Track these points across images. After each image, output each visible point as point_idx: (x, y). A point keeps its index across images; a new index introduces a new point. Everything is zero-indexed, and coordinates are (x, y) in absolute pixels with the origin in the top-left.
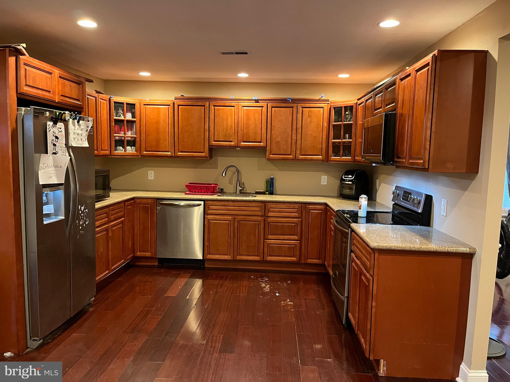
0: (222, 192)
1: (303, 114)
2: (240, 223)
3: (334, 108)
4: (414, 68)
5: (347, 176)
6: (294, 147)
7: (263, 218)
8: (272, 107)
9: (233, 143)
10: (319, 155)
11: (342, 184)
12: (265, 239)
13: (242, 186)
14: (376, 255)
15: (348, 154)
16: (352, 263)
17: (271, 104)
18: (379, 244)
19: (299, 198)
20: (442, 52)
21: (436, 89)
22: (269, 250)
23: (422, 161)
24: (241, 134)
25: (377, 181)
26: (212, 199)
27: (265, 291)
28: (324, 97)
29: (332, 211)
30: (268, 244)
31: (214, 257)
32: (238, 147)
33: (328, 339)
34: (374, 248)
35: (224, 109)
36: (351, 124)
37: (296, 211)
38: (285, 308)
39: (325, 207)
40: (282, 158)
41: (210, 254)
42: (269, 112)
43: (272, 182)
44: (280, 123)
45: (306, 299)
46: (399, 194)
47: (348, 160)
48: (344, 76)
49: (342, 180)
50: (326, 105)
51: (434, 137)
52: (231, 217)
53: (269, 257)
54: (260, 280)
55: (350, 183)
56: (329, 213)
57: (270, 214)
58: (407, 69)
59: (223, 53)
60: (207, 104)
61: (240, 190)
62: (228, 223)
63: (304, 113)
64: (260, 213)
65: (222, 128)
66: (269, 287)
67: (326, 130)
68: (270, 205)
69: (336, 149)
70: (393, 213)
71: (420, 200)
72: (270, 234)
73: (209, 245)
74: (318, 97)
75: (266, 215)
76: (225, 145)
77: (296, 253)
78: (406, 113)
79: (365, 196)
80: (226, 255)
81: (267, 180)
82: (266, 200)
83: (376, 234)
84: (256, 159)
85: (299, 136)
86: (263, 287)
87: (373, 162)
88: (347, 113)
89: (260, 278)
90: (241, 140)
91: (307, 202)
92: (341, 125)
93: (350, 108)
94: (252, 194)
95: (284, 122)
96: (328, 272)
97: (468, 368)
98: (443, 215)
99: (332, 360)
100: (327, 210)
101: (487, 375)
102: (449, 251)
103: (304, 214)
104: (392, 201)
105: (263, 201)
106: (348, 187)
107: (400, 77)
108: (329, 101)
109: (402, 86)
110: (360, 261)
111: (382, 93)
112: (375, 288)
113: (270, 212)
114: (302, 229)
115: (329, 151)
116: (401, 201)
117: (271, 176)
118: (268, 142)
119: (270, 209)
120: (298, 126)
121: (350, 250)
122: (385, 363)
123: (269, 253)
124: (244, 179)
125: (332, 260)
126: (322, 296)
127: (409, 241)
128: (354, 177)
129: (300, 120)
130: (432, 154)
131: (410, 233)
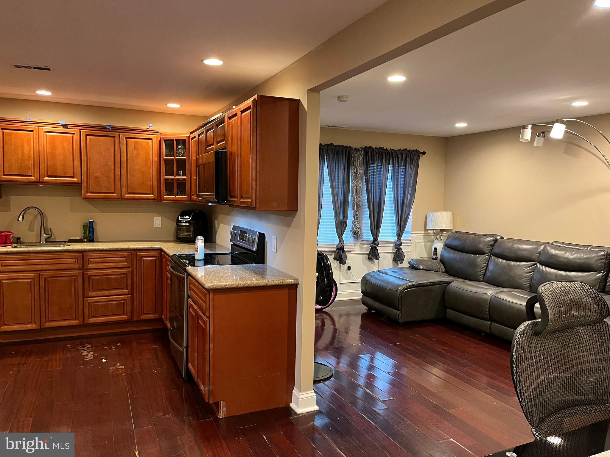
0: (18, 242)
2: (48, 280)
3: (165, 141)
4: (240, 109)
5: (183, 217)
6: (118, 183)
7: (82, 272)
8: (87, 135)
9: (33, 178)
10: (149, 194)
11: (178, 227)
12: (84, 297)
13: (49, 233)
14: (212, 295)
15: (183, 193)
16: (190, 309)
17: (85, 131)
18: (214, 284)
19: (128, 244)
20: (261, 97)
21: (258, 132)
22: (91, 311)
23: (250, 200)
24: (44, 166)
25: (216, 222)
26: (5, 252)
27: (87, 359)
28: (152, 127)
29: (167, 256)
30: (89, 303)
31: (11, 328)
32: (40, 183)
33: (166, 396)
34: (209, 288)
35: (17, 133)
36: (185, 159)
37: (125, 259)
38: (114, 374)
39: (160, 253)
40: (102, 197)
41: (5, 325)
42: (83, 141)
43: (91, 226)
44: (99, 154)
45: (140, 360)
46: (236, 233)
47: (183, 199)
48: (173, 106)
49: (178, 221)
50: (155, 137)
51: (259, 177)
52: (34, 273)
53: (91, 318)
54: (80, 348)
55: (187, 224)
56: (164, 260)
57: (90, 266)
58: (234, 108)
59: (16, 66)
61: (46, 239)
62: (31, 281)
63: (129, 144)
64: (77, 266)
65: (16, 158)
66: (92, 354)
67: (156, 165)
68: (90, 255)
69: (170, 187)
70: (232, 254)
71: (254, 238)
72: (91, 290)
73: (2, 314)
74: (145, 127)
75: (85, 268)
76: (21, 180)
77: (127, 311)
78: (235, 152)
79: (202, 238)
80: (29, 323)
81: (85, 224)
82: (84, 249)
83: (212, 275)
84: (68, 198)
85: (124, 172)
86: (84, 355)
87: (208, 201)
88: (179, 147)
89: (81, 346)
90: (45, 173)
91: (138, 249)
92: (174, 160)
93: (179, 141)
94: (63, 243)
95: (103, 154)
96: (166, 325)
97: (299, 391)
98: (274, 252)
99: (171, 415)
100: (162, 256)
101: (314, 394)
102: (277, 283)
103: (135, 263)
104: (230, 241)
105: (80, 250)
106: (185, 229)
107: (228, 115)
108: (158, 133)
109: (231, 125)
110: (197, 305)
111: (213, 130)
112: (212, 329)
113: (90, 263)
114: (133, 281)
115: (162, 188)
116: (238, 241)
117: (90, 219)
118: (84, 177)
119: (90, 259)
120: (122, 159)
121: (187, 295)
122: (225, 403)
123: (91, 315)
124: (51, 223)
125: (170, 312)
126: (160, 354)
127: (243, 279)
128: (191, 217)
129: (124, 152)
130: (259, 193)
131: (245, 271)
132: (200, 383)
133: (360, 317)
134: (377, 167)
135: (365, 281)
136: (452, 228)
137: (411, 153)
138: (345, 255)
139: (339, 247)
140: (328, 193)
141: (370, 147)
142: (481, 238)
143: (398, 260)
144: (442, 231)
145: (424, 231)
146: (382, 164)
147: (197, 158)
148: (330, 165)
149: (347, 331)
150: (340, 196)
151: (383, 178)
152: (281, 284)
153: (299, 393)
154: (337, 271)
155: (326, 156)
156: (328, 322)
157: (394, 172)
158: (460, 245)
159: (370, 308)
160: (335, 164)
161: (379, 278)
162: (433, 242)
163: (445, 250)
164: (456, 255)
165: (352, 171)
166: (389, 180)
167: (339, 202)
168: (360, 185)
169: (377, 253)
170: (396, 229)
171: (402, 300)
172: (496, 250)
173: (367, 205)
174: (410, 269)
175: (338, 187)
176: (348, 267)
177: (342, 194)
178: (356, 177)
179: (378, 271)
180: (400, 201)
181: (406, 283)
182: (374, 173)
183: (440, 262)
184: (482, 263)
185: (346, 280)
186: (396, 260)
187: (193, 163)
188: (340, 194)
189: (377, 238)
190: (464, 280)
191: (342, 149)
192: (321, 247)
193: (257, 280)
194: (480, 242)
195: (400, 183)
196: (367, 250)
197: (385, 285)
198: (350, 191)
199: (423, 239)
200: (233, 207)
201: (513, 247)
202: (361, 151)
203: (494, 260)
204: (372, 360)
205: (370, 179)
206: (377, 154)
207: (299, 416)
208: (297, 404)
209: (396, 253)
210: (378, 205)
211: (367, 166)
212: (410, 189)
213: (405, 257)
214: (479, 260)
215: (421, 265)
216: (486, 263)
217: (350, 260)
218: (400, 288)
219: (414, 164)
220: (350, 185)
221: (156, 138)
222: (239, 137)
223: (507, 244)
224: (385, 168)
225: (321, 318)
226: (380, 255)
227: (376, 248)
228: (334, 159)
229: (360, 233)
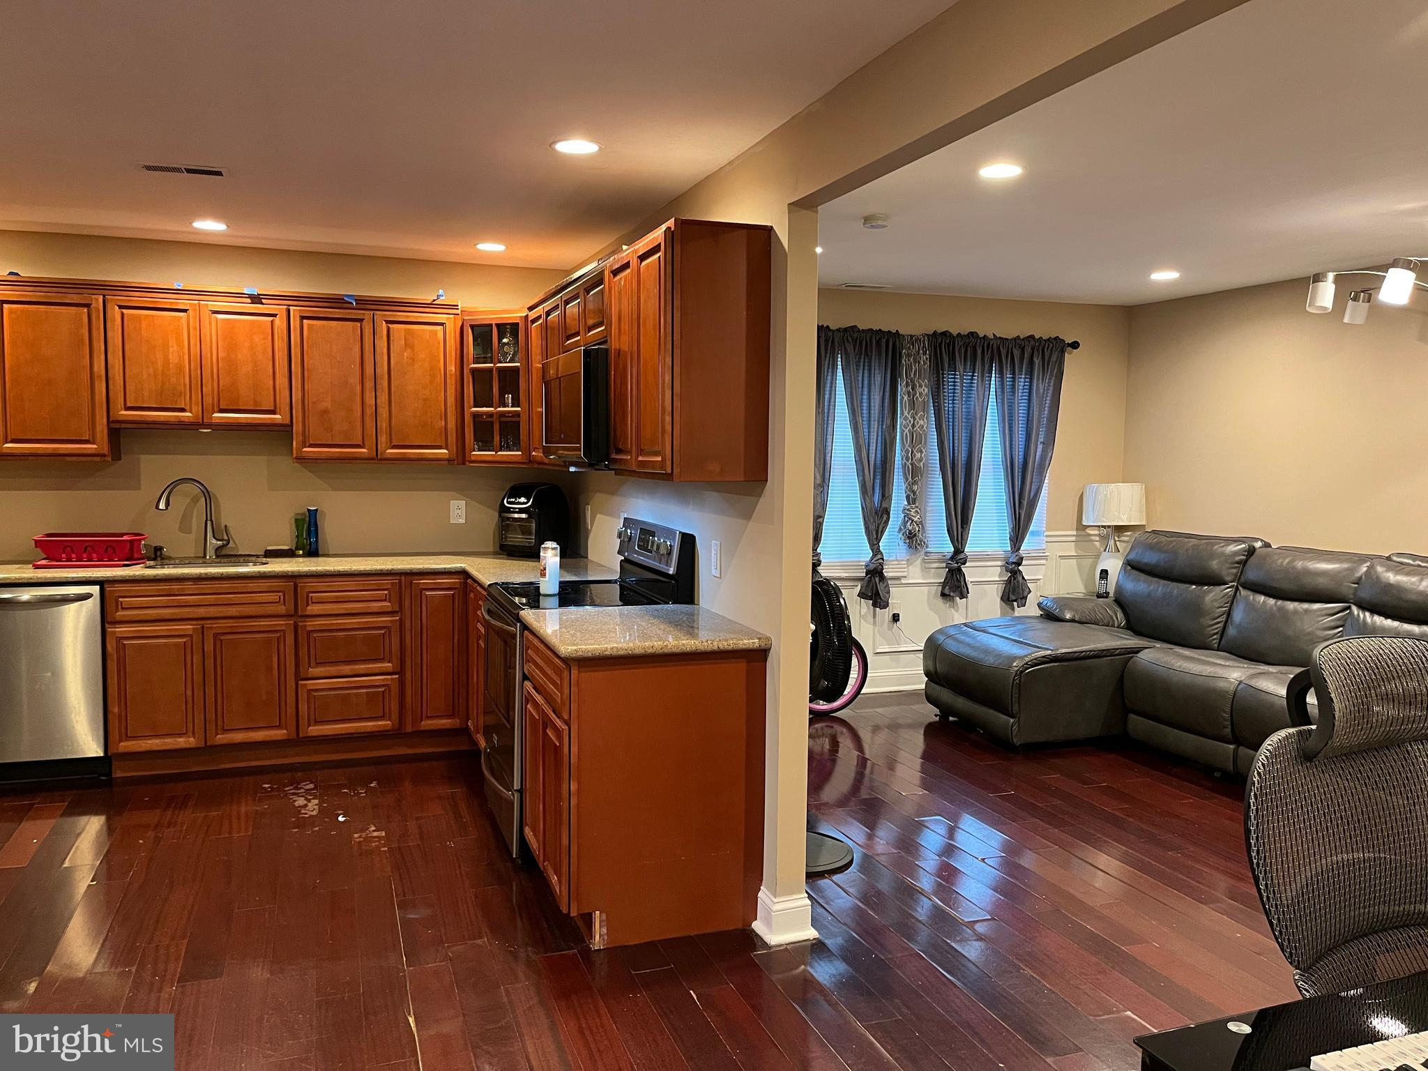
0: (157, 555)
1: (392, 338)
2: (221, 641)
3: (472, 327)
4: (636, 251)
5: (514, 500)
6: (370, 424)
7: (292, 622)
8: (303, 318)
9: (188, 414)
10: (440, 447)
11: (502, 521)
12: (298, 677)
13: (223, 536)
14: (574, 672)
15: (514, 444)
16: (528, 704)
17: (300, 310)
18: (579, 647)
19: (391, 562)
20: (682, 224)
21: (677, 303)
22: (312, 709)
23: (659, 459)
24: (213, 391)
25: (588, 510)
26: (127, 578)
27: (306, 816)
28: (443, 298)
29: (478, 588)
30: (310, 691)
31: (143, 745)
32: (203, 427)
33: (476, 898)
34: (567, 657)
35: (153, 316)
36: (517, 369)
37: (386, 595)
38: (363, 847)
39: (462, 580)
40: (337, 455)
41: (128, 738)
42: (295, 330)
43: (313, 521)
44: (328, 360)
45: (417, 819)
46: (631, 535)
47: (515, 459)
48: (491, 247)
49: (503, 509)
50: (450, 318)
51: (680, 405)
52: (191, 625)
53: (315, 725)
54: (289, 790)
55: (524, 516)
56: (472, 595)
57: (313, 609)
58: (624, 249)
59: (149, 168)
60: (97, 300)
61: (218, 550)
62: (185, 642)
63: (393, 335)
64: (282, 609)
65: (151, 370)
66: (316, 805)
67: (454, 382)
68: (311, 584)
69: (484, 432)
70: (622, 583)
71: (670, 546)
72: (313, 663)
73: (123, 713)
74: (428, 298)
75: (300, 614)
76: (162, 419)
77: (390, 710)
78: (627, 349)
79: (554, 545)
80: (180, 735)
81: (299, 517)
82: (299, 571)
83: (575, 627)
84: (262, 459)
85: (383, 398)
86: (300, 807)
87: (569, 462)
88: (505, 340)
89: (291, 785)
90: (213, 404)
91: (414, 571)
92: (493, 371)
93: (510, 329)
94: (254, 559)
95: (338, 359)
96: (476, 744)
97: (772, 894)
98: (714, 576)
99: (486, 939)
100: (466, 586)
101: (808, 902)
102: (721, 647)
103: (407, 603)
104: (618, 553)
105: (290, 574)
106: (517, 527)
107: (611, 266)
108: (458, 309)
109: (616, 288)
110: (543, 696)
111: (578, 301)
112: (574, 749)
113: (310, 603)
114: (403, 642)
115: (467, 436)
116: (636, 552)
117: (311, 506)
118: (296, 411)
119: (311, 595)
120: (378, 371)
121: (521, 673)
122: (604, 917)
123: (312, 717)
124: (229, 515)
125: (485, 713)
126: (462, 806)
127: (645, 637)
128: (531, 500)
129: (383, 354)
130: (679, 441)
131: (649, 620)
132: (550, 871)
133: (922, 732)
134: (962, 380)
135: (933, 648)
136: (1143, 523)
137: (1044, 346)
138: (885, 587)
139: (872, 567)
140: (844, 442)
141: (944, 334)
142: (1213, 545)
143: (1014, 598)
144: (1120, 529)
145: (1077, 530)
146: (974, 373)
147: (543, 364)
148: (851, 377)
149: (891, 765)
150: (874, 448)
151: (977, 404)
152: (730, 648)
153: (773, 899)
154: (868, 625)
155: (839, 356)
156: (846, 743)
157: (1003, 392)
158: (1162, 564)
159: (945, 711)
160: (861, 375)
161: (967, 640)
162: (1098, 556)
163: (1127, 574)
164: (1152, 587)
165: (901, 389)
166: (992, 409)
167: (872, 463)
168: (921, 422)
169: (962, 583)
170: (1007, 525)
171: (1019, 691)
172: (1252, 574)
173: (938, 469)
174: (1041, 620)
175: (869, 428)
176: (894, 615)
177: (879, 444)
178: (912, 404)
179: (965, 625)
180: (1019, 459)
181: (1030, 652)
182: (954, 393)
183: (1114, 602)
184: (1216, 604)
185: (889, 645)
186: (1009, 600)
187: (536, 377)
188: (875, 445)
189: (963, 545)
190: (1172, 646)
191: (880, 339)
192: (829, 567)
193: (676, 638)
194: (1213, 556)
195: (1019, 417)
196: (939, 576)
197: (981, 656)
198: (898, 437)
199: (1073, 549)
200: (623, 475)
201: (1294, 568)
202: (924, 341)
203: (1246, 598)
204: (951, 832)
205: (945, 407)
206: (963, 350)
207: (772, 951)
208: (768, 923)
209: (1009, 582)
210: (964, 470)
211: (938, 377)
212: (1042, 431)
213: (1030, 591)
214: (1208, 598)
215: (1067, 611)
216: (1226, 605)
217: (898, 598)
218: (1015, 664)
219: (1052, 372)
220: (899, 423)
221: (453, 320)
222: (635, 316)
223: (1278, 560)
224: (982, 380)
225: (829, 732)
226: (970, 586)
227: (959, 570)
228: (859, 362)
229: (922, 535)
